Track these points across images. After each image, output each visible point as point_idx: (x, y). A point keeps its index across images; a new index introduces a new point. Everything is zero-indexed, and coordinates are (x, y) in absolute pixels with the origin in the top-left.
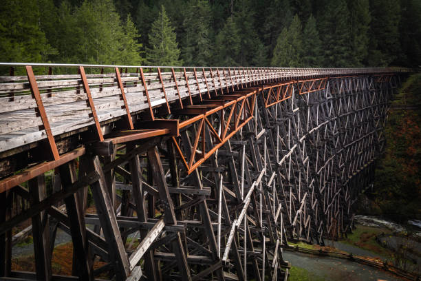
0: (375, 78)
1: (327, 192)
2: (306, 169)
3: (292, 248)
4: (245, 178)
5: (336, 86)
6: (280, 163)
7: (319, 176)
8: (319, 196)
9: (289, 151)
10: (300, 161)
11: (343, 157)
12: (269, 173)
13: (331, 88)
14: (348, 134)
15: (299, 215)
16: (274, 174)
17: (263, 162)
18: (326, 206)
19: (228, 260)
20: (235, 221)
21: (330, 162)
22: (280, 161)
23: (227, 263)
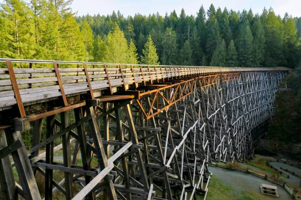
0: (269, 73)
1: (238, 135)
2: (225, 122)
3: (214, 165)
4: (185, 124)
5: (245, 77)
6: (209, 118)
7: (233, 127)
8: (232, 138)
9: (214, 112)
10: (222, 118)
11: (248, 117)
12: (202, 123)
13: (242, 78)
14: (252, 104)
15: (220, 147)
16: (205, 124)
17: (198, 117)
18: (237, 143)
19: (170, 166)
20: (177, 147)
21: (240, 119)
22: (209, 117)
23: (169, 168)
